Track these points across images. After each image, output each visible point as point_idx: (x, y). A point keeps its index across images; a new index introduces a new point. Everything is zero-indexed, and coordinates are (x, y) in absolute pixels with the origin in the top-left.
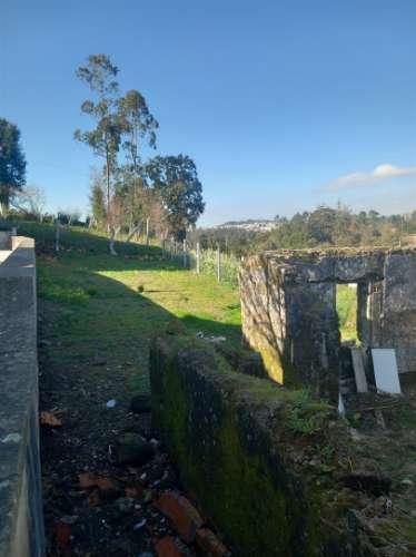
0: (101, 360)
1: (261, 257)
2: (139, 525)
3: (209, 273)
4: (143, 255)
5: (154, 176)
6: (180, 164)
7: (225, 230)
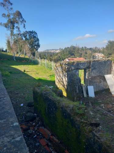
0: (17, 93)
1: (60, 64)
2: (35, 136)
3: (43, 66)
4: (23, 60)
5: (25, 37)
6: (33, 33)
7: (46, 52)
